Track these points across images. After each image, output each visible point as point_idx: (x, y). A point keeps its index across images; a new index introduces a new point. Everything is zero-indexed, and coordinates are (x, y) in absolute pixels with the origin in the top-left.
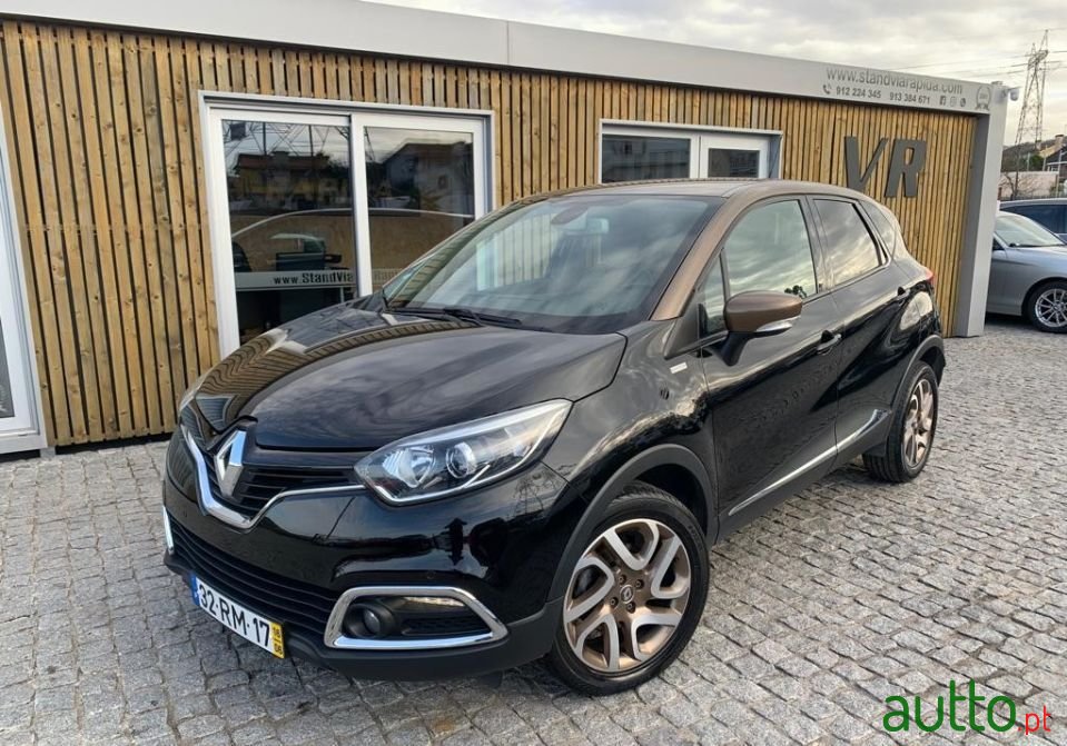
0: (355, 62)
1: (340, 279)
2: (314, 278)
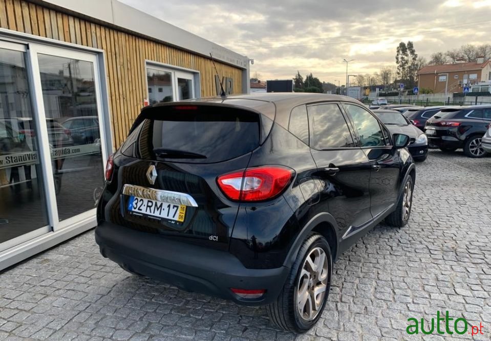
0: (32, 8)
1: (29, 159)
2: (13, 160)
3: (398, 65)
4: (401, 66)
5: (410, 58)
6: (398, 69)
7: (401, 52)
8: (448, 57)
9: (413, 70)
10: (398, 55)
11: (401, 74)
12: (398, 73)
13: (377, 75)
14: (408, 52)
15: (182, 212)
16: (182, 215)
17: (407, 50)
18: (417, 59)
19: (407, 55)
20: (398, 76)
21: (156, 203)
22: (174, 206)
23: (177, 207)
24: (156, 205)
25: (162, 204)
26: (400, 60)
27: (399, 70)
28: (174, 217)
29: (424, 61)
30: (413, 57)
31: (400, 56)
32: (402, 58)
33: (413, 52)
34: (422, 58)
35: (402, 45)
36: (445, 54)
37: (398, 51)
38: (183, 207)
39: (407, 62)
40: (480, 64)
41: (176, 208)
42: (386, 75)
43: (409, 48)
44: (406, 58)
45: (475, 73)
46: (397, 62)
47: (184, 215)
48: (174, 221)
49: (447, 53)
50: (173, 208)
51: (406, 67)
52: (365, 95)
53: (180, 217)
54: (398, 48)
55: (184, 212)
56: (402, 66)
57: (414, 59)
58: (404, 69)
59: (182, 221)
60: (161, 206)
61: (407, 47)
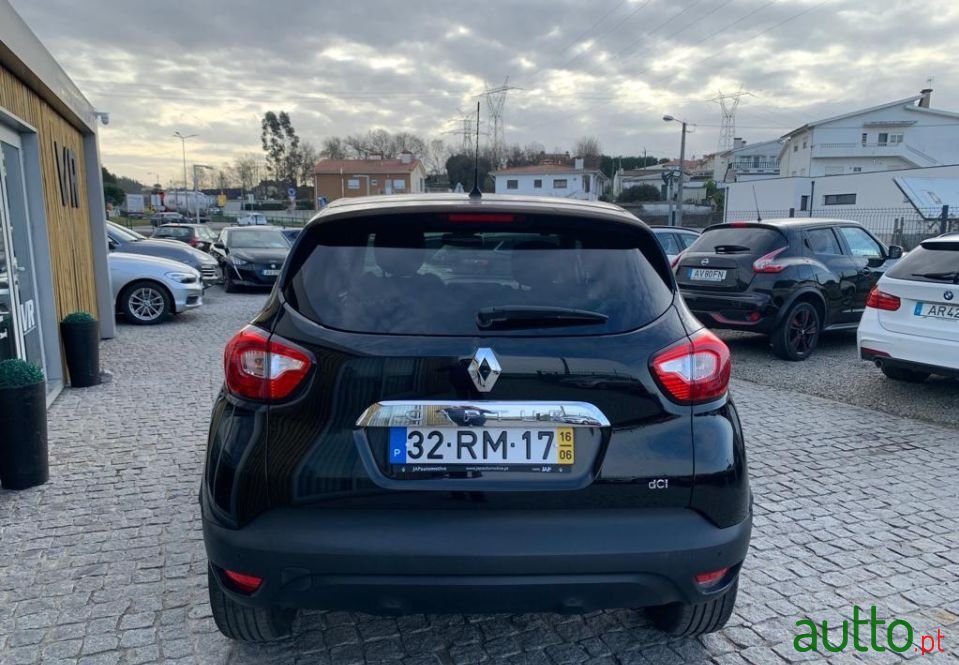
3: (266, 153)
4: (273, 156)
5: (286, 142)
6: (268, 160)
7: (270, 130)
8: (350, 146)
9: (294, 165)
10: (264, 134)
11: (275, 170)
12: (269, 169)
13: (229, 168)
14: (283, 131)
15: (566, 443)
16: (566, 449)
17: (281, 127)
18: (299, 144)
19: (281, 137)
20: (268, 172)
21: (486, 434)
22: (541, 435)
23: (551, 435)
24: (487, 437)
25: (504, 434)
26: (269, 143)
27: (270, 162)
28: (545, 457)
29: (312, 150)
30: (293, 140)
31: (269, 137)
32: (273, 141)
33: (290, 132)
34: (308, 143)
35: (270, 117)
36: (345, 141)
37: (265, 128)
38: (565, 431)
39: (281, 149)
40: (406, 164)
41: (546, 438)
42: (245, 170)
43: (283, 124)
44: (279, 141)
45: (402, 179)
46: (265, 148)
47: (571, 449)
48: (546, 465)
49: (348, 140)
50: (540, 438)
51: (281, 157)
52: (217, 206)
53: (564, 454)
54: (264, 121)
55: (571, 442)
56: (275, 155)
57: (294, 144)
58: (278, 160)
59: (571, 461)
60: (503, 437)
61: (279, 122)
